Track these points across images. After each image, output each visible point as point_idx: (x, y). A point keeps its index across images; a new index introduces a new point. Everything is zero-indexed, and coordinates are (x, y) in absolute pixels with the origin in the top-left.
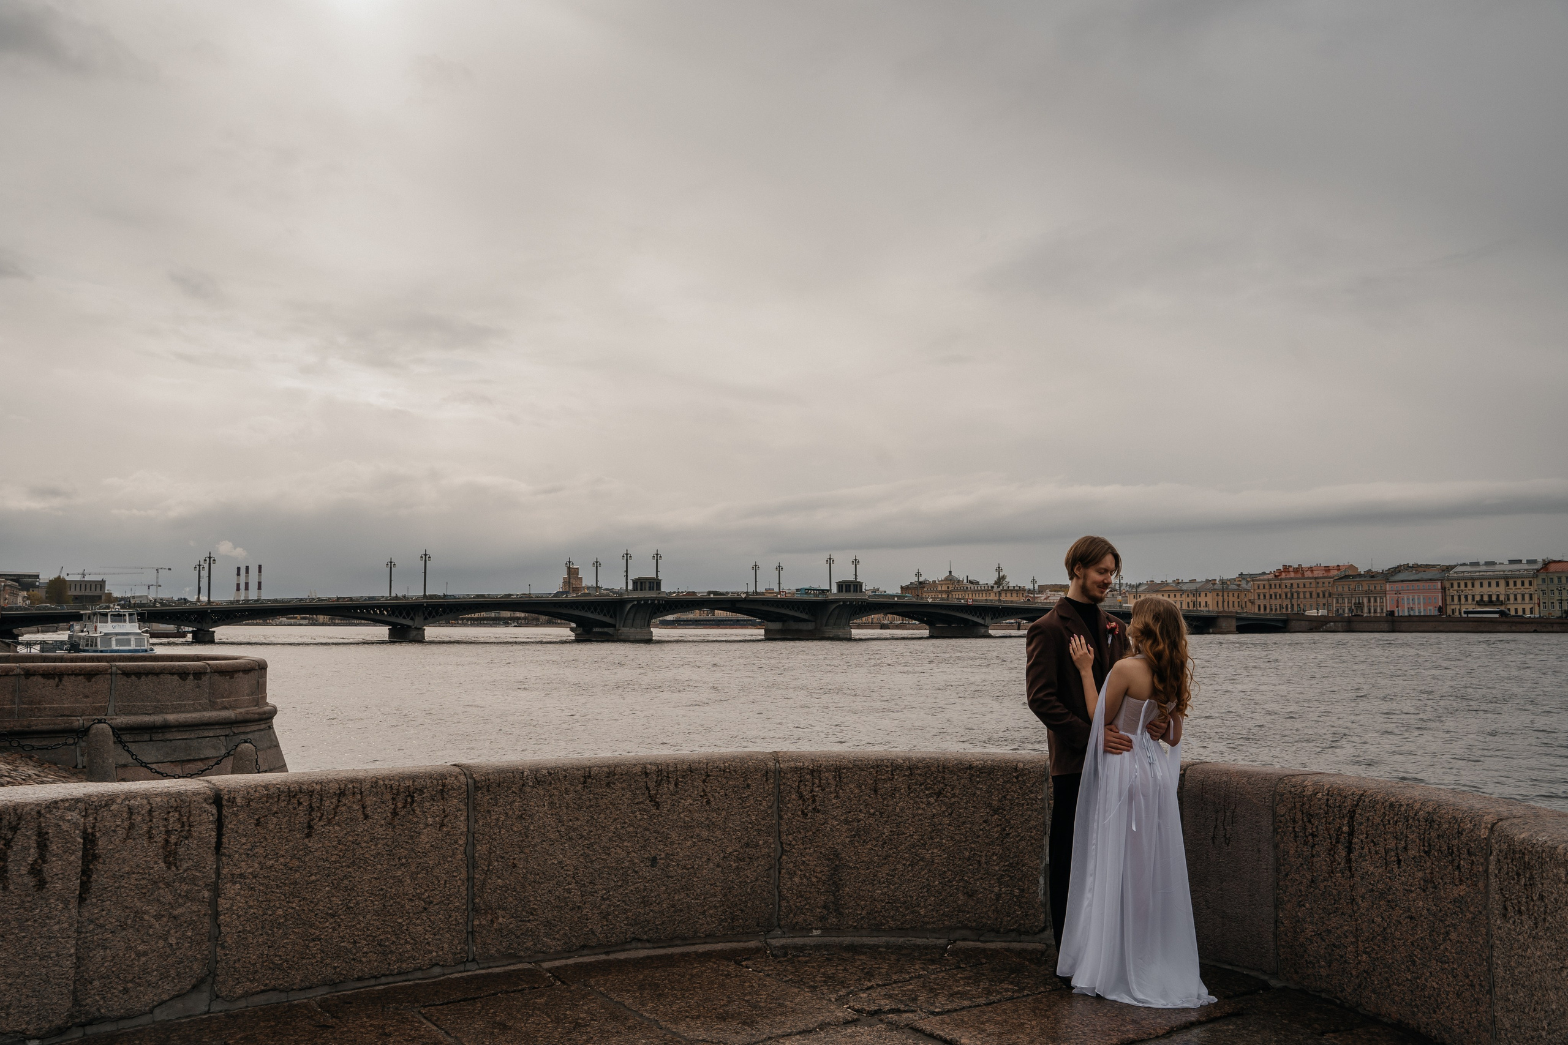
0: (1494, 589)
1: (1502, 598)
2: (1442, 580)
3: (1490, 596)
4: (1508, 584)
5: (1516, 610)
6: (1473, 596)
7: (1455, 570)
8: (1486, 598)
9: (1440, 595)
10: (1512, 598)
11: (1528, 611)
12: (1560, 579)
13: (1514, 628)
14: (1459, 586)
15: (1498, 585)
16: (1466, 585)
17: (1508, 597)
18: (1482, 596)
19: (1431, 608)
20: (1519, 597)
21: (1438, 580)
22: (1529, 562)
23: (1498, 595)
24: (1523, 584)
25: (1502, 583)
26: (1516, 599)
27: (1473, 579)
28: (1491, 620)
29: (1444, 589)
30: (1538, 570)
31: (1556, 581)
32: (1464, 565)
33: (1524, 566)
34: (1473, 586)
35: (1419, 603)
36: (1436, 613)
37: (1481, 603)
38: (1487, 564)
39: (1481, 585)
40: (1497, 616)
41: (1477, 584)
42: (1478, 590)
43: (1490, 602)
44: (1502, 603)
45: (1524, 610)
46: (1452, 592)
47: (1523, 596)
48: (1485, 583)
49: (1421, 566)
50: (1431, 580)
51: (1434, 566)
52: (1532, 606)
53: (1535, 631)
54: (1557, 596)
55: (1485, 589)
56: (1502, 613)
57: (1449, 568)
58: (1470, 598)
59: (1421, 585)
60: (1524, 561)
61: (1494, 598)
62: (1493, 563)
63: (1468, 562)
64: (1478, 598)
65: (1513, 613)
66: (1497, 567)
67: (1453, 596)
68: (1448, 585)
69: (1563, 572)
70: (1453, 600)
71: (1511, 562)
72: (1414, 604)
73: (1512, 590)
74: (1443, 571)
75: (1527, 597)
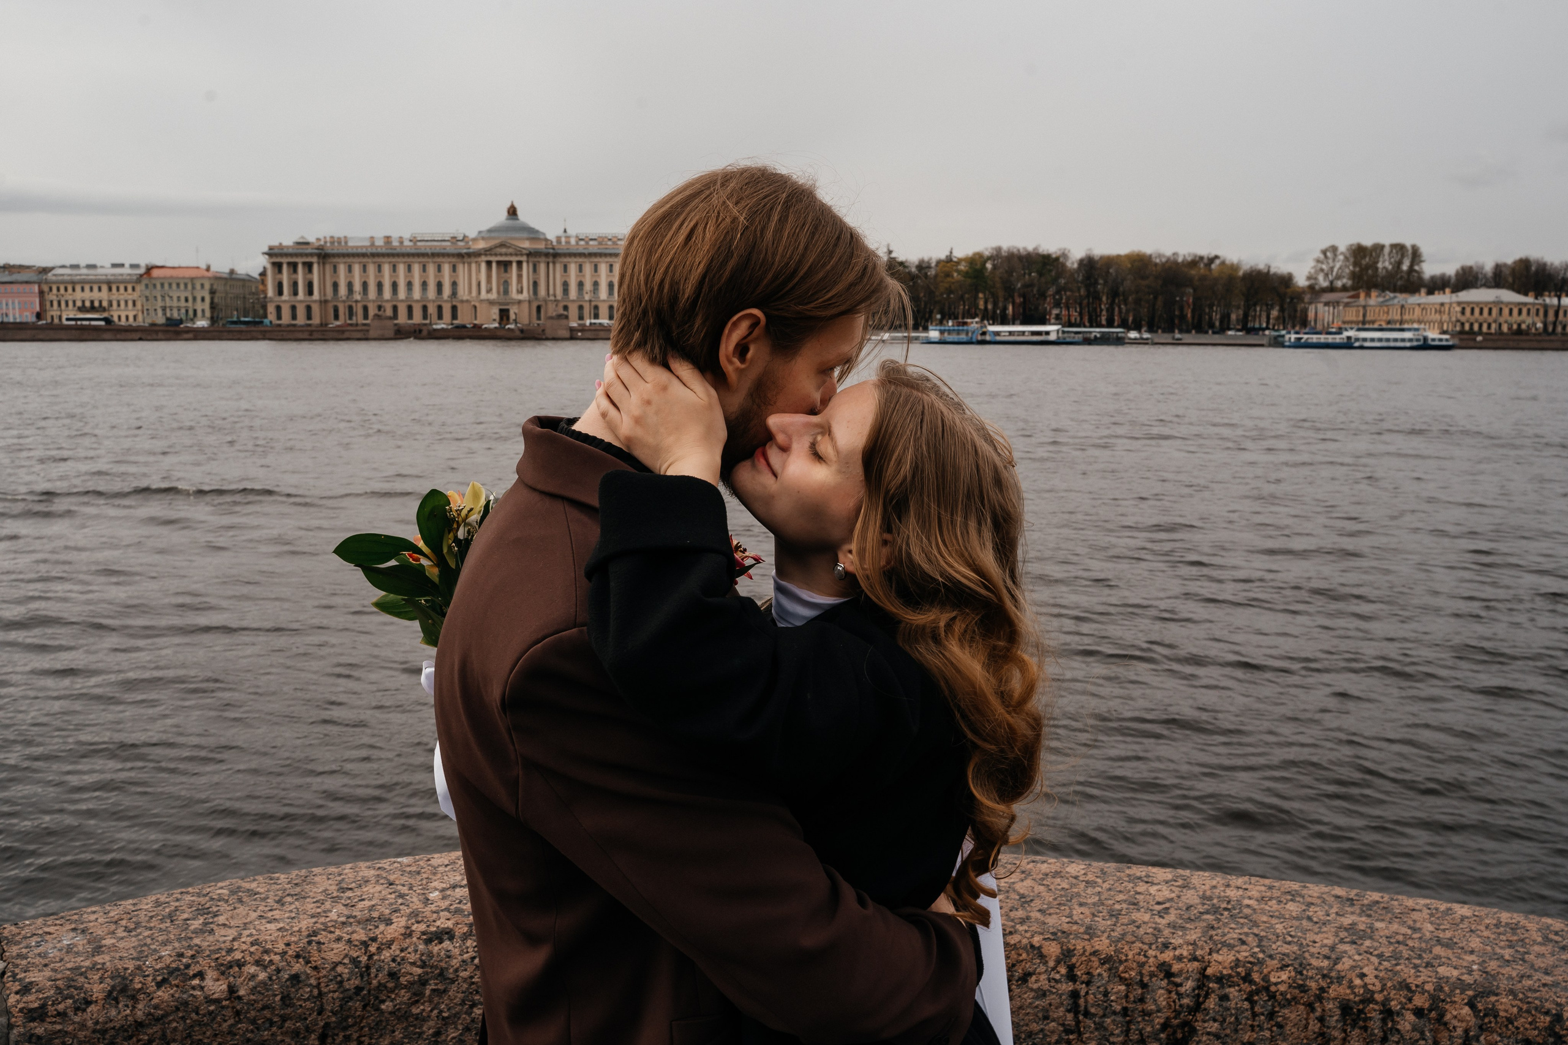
0: (96, 295)
1: (105, 304)
2: (39, 283)
3: (92, 302)
4: (110, 289)
5: (119, 317)
6: (74, 302)
7: (54, 272)
8: (88, 304)
9: (37, 300)
10: (115, 304)
11: (131, 319)
12: (162, 285)
13: (119, 336)
14: (58, 289)
15: (100, 289)
16: (66, 289)
17: (110, 304)
18: (83, 302)
19: (27, 314)
20: (122, 304)
21: (34, 283)
22: (133, 266)
23: (100, 302)
24: (126, 289)
25: (105, 288)
26: (119, 305)
27: (74, 283)
28: (96, 329)
29: (41, 293)
30: (141, 276)
31: (159, 286)
32: (63, 267)
33: (126, 271)
34: (74, 290)
35: (14, 309)
36: (34, 319)
37: (82, 309)
38: (89, 267)
39: (83, 289)
40: (102, 323)
41: (78, 288)
42: (79, 295)
43: (93, 309)
44: (104, 310)
45: (127, 317)
46: (52, 296)
47: (126, 302)
48: (87, 288)
49: (14, 266)
50: (27, 282)
51: (28, 267)
52: (134, 313)
53: (140, 339)
54: (160, 303)
55: (87, 295)
56: (106, 320)
57: (45, 270)
58: (71, 304)
59: (14, 287)
60: (127, 265)
61: (96, 304)
62: (94, 267)
63: (68, 264)
64: (79, 304)
65: (116, 319)
66: (100, 271)
67: (52, 302)
68: (46, 288)
69: (164, 278)
70: (52, 305)
71: (114, 266)
72: (7, 308)
73: (115, 296)
74: (40, 273)
75: (130, 304)
